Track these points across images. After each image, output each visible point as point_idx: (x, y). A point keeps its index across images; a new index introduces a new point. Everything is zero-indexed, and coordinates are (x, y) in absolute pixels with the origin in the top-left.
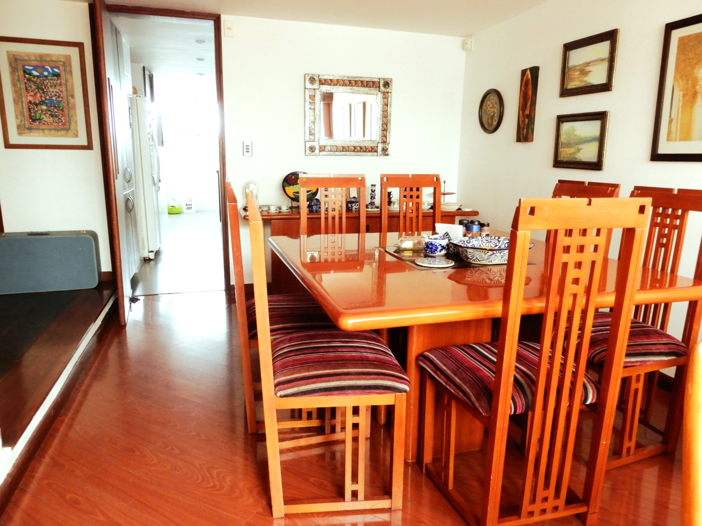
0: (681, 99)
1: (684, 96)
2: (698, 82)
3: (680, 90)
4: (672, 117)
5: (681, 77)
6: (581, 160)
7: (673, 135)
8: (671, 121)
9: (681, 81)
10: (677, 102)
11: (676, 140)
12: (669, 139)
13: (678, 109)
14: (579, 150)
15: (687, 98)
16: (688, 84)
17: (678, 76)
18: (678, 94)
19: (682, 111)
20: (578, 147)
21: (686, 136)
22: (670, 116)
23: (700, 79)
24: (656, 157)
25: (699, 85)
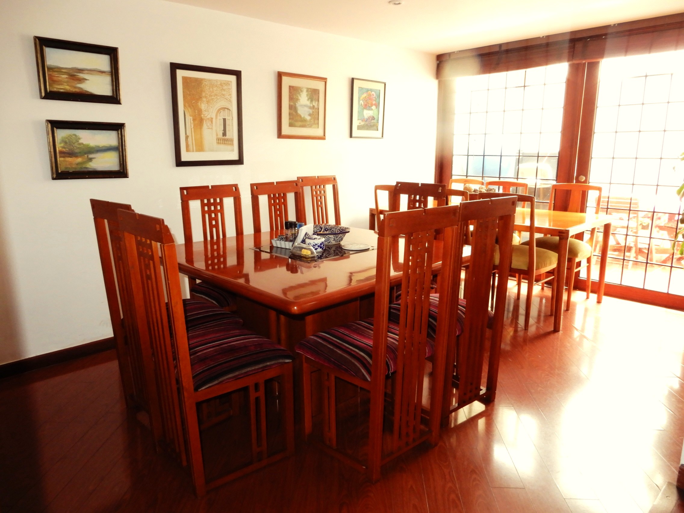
0: (192, 122)
1: (194, 120)
2: (202, 112)
3: (190, 116)
4: (188, 134)
5: (189, 106)
6: (95, 169)
7: (191, 147)
8: (187, 137)
9: (190, 109)
10: (190, 124)
11: (193, 151)
12: (188, 150)
13: (191, 129)
14: (91, 160)
15: (196, 122)
16: (195, 112)
17: (187, 105)
18: (189, 119)
19: (194, 130)
20: (88, 156)
21: (200, 148)
22: (186, 134)
23: (203, 110)
24: (180, 163)
25: (203, 114)
